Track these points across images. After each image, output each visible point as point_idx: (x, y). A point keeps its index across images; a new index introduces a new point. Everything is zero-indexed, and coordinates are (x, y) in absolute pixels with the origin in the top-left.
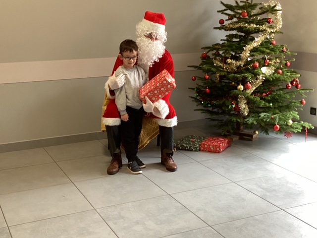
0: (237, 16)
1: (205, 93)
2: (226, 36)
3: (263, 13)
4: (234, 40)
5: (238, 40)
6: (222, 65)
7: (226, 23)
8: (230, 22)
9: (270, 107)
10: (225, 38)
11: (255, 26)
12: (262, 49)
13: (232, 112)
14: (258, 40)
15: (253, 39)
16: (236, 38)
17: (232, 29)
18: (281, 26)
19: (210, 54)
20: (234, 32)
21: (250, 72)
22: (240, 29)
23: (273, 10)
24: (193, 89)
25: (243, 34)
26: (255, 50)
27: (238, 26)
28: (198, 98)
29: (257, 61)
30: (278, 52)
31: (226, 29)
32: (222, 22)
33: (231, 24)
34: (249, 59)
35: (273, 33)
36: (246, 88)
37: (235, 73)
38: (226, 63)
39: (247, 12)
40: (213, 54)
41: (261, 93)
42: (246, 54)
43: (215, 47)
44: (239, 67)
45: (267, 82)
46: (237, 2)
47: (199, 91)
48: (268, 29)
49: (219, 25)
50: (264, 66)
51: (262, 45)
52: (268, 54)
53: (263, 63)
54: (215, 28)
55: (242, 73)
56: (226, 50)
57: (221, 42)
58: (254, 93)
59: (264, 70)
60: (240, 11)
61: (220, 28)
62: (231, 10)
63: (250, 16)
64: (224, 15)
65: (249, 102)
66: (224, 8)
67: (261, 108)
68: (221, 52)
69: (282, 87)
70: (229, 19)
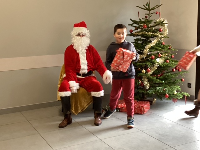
0: (141, 27)
2: (134, 40)
3: (156, 25)
4: (139, 42)
5: (141, 42)
7: (134, 32)
8: (136, 31)
9: (162, 83)
10: (134, 41)
11: (151, 33)
12: (156, 47)
13: (139, 87)
14: (154, 42)
15: (150, 41)
16: (140, 41)
17: (138, 36)
18: (167, 33)
20: (139, 37)
21: (149, 62)
22: (143, 35)
23: (162, 23)
25: (145, 39)
26: (152, 48)
27: (141, 33)
29: (154, 54)
30: (166, 49)
31: (134, 35)
32: (131, 31)
33: (137, 32)
34: (148, 54)
35: (163, 37)
36: (147, 72)
37: (140, 62)
39: (146, 25)
41: (157, 75)
42: (147, 51)
44: (142, 59)
45: (160, 67)
46: (140, 19)
48: (160, 35)
49: (130, 33)
50: (158, 58)
51: (156, 45)
52: (160, 50)
53: (157, 56)
55: (144, 62)
58: (152, 75)
59: (158, 60)
60: (142, 25)
61: (130, 35)
62: (137, 24)
63: (149, 28)
64: (133, 27)
65: (150, 80)
66: (132, 23)
67: (157, 84)
69: (169, 71)
70: (136, 30)
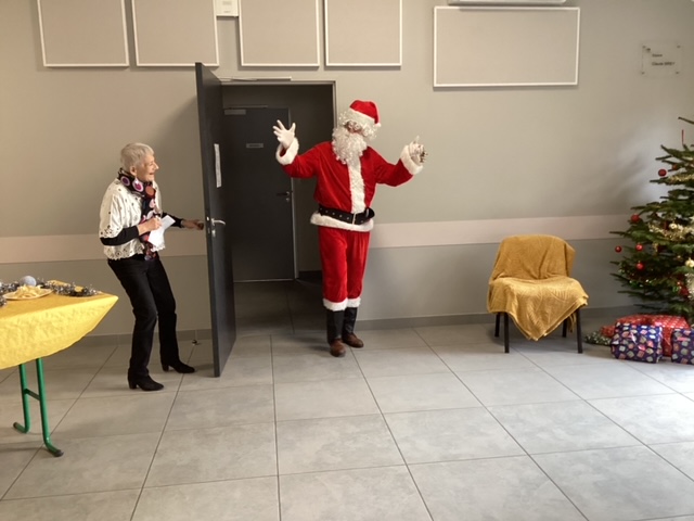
0: (687, 165)
1: (636, 269)
2: (670, 192)
4: (681, 197)
5: (686, 197)
6: (661, 231)
7: (669, 175)
8: (674, 173)
10: (667, 195)
13: (675, 298)
16: (684, 195)
17: (678, 183)
19: (644, 217)
20: (682, 187)
22: (691, 183)
24: (617, 263)
27: (687, 178)
28: (624, 276)
31: (668, 183)
32: (662, 173)
33: (678, 175)
37: (683, 242)
38: (668, 229)
40: (649, 217)
43: (652, 207)
44: (688, 235)
46: (685, 147)
47: (626, 267)
49: (659, 178)
54: (652, 181)
56: (669, 211)
57: (660, 201)
60: (691, 159)
61: (659, 182)
62: (677, 157)
64: (666, 164)
66: (666, 154)
68: (660, 214)
70: (674, 169)
